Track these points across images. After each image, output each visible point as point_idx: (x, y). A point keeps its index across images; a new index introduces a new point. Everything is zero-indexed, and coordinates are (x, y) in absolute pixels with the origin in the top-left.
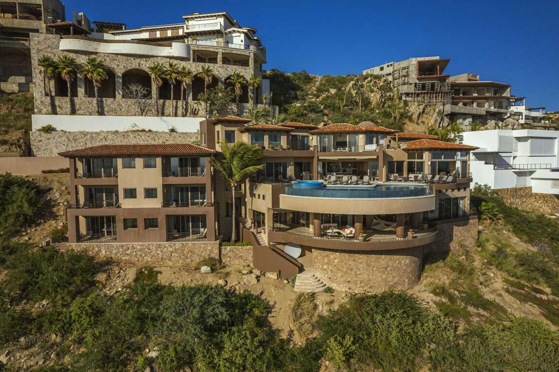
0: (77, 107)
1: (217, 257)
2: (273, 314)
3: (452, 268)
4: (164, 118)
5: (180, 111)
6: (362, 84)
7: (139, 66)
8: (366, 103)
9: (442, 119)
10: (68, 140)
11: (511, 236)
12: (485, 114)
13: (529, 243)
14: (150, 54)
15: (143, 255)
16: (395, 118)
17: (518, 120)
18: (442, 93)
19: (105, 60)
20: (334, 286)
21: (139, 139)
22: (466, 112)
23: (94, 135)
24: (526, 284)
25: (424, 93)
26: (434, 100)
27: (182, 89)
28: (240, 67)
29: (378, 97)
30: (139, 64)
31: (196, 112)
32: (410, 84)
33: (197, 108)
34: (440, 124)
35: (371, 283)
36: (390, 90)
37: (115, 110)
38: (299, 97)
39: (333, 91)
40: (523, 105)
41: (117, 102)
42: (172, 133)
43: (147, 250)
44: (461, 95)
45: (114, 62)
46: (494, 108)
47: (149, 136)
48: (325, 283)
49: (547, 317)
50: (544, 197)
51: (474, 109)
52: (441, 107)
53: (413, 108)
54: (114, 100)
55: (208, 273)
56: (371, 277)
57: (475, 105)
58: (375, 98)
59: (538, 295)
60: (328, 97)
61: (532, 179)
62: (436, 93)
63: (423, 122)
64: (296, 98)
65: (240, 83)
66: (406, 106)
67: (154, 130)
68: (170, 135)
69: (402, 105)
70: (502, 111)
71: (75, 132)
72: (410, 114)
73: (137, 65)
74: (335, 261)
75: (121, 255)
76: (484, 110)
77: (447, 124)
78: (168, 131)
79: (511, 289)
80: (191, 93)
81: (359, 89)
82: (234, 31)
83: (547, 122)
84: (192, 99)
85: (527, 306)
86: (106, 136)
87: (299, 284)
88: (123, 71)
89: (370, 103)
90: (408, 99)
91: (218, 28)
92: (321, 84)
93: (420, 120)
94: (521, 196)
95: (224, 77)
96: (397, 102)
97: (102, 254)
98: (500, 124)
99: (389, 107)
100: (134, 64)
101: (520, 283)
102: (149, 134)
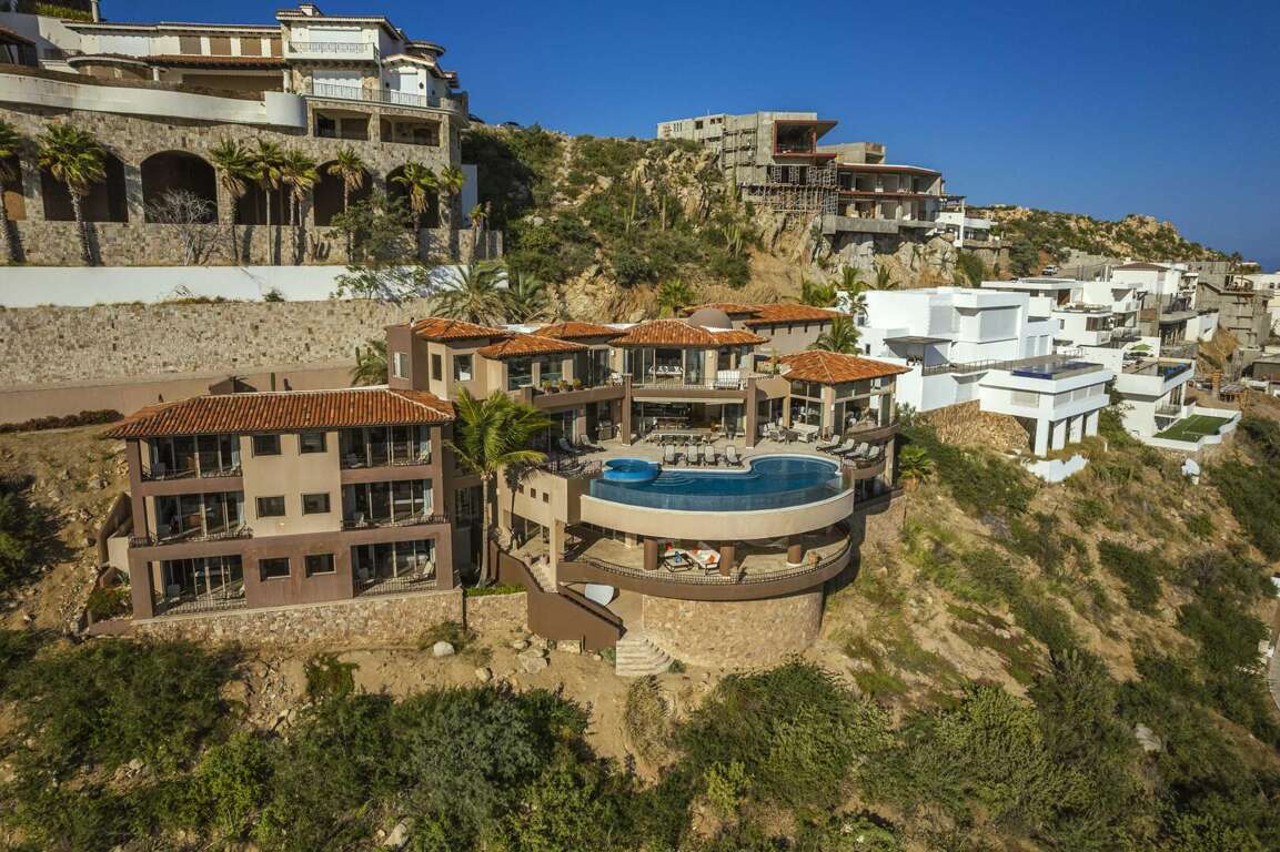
0: (26, 245)
1: (459, 620)
2: (592, 728)
3: (870, 596)
4: (252, 269)
5: (287, 251)
6: (663, 164)
7: (184, 145)
8: (675, 211)
9: (819, 244)
10: (12, 329)
11: (950, 505)
12: (897, 232)
13: (977, 518)
14: (210, 116)
15: (307, 630)
16: (733, 247)
17: (951, 242)
18: (820, 190)
19: (94, 129)
20: (685, 659)
21: (196, 321)
22: (864, 230)
23: (81, 316)
24: (980, 610)
25: (786, 189)
26: (805, 205)
27: (292, 202)
28: (421, 147)
29: (698, 197)
30: (184, 139)
31: (324, 253)
32: (759, 167)
33: (326, 243)
34: (814, 253)
35: (749, 650)
36: (719, 177)
37: (128, 251)
38: (538, 201)
39: (605, 182)
40: (960, 210)
41: (133, 231)
42: (274, 305)
43: (315, 620)
44: (853, 189)
45: (117, 133)
46: (913, 218)
47: (219, 314)
48: (667, 652)
49: (1010, 671)
50: (999, 420)
51: (878, 220)
52: (818, 219)
53: (765, 220)
54: (125, 226)
55: (449, 655)
56: (749, 638)
57: (878, 208)
58: (690, 198)
59: (998, 632)
60: (595, 197)
61: (981, 385)
62: (809, 189)
63: (783, 250)
64: (529, 203)
65: (423, 187)
66: (751, 215)
67: (230, 296)
68: (270, 308)
69: (742, 212)
70: (926, 224)
71: (30, 309)
72: (758, 234)
73: (180, 141)
74: (687, 614)
75: (257, 633)
76: (895, 225)
77: (828, 252)
78: (262, 299)
79: (960, 624)
80: (312, 209)
81: (657, 179)
82: (402, 61)
83: (997, 238)
84: (313, 221)
85: (983, 653)
86: (113, 317)
87: (623, 661)
88: (144, 156)
89: (681, 211)
90: (754, 199)
91: (369, 55)
92: (577, 163)
93: (778, 246)
94: (963, 419)
95: (385, 170)
96: (733, 205)
97: (216, 636)
98: (922, 248)
99: (719, 219)
100: (171, 140)
101: (970, 609)
102: (218, 309)
